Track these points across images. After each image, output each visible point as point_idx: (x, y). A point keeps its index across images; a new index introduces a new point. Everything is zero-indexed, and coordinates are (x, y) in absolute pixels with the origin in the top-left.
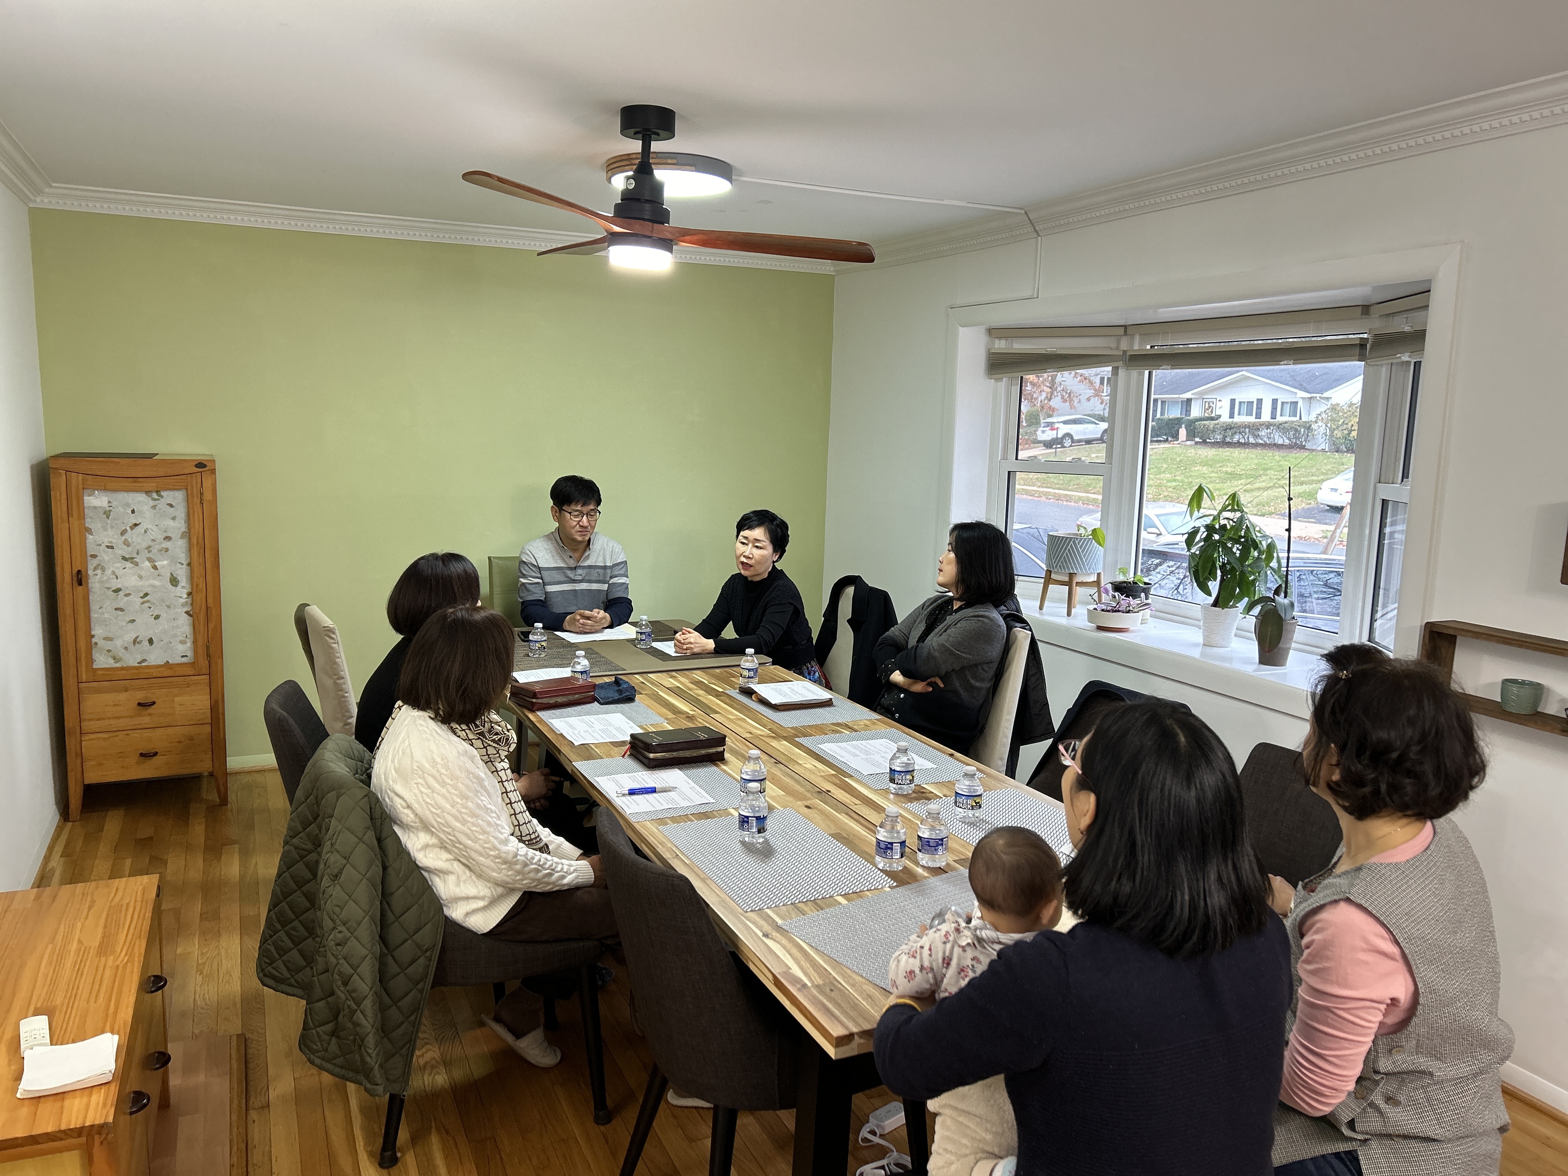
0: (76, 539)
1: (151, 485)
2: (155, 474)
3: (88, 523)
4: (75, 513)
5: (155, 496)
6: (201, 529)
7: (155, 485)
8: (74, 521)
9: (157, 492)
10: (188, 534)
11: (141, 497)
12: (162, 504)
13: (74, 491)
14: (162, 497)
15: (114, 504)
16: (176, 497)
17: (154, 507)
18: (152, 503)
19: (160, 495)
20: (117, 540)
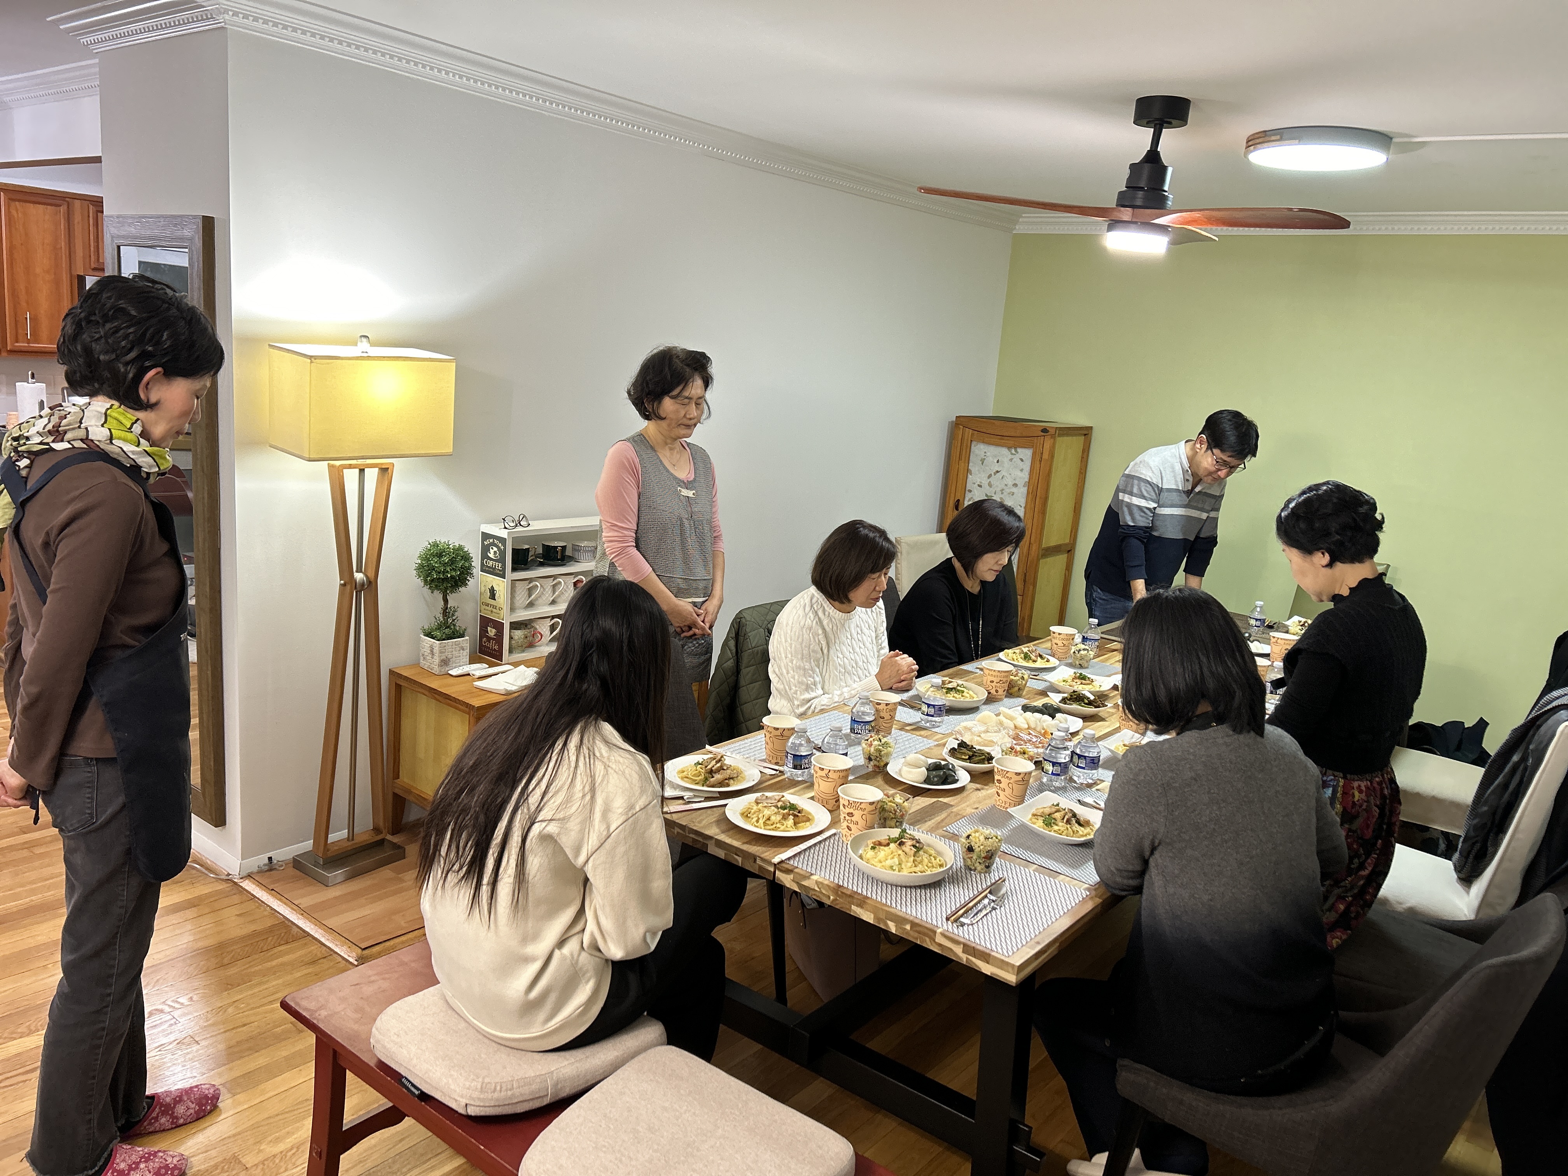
0: (961, 476)
1: (1011, 442)
2: (1013, 434)
3: (971, 467)
4: (963, 458)
5: (1013, 451)
6: (1037, 481)
7: (1013, 442)
8: (962, 464)
9: (1015, 448)
10: (1029, 484)
11: (1004, 451)
12: (1016, 459)
13: (965, 440)
14: (1017, 452)
15: (988, 454)
16: (1026, 454)
17: (1011, 460)
18: (1010, 456)
19: (1016, 451)
20: (985, 482)
